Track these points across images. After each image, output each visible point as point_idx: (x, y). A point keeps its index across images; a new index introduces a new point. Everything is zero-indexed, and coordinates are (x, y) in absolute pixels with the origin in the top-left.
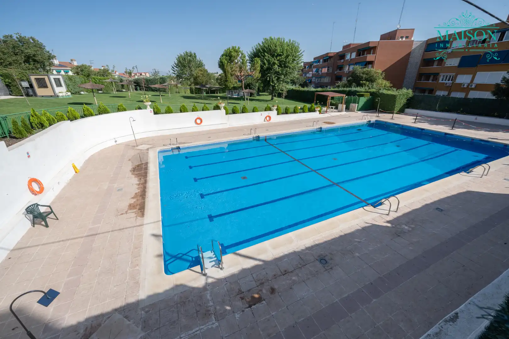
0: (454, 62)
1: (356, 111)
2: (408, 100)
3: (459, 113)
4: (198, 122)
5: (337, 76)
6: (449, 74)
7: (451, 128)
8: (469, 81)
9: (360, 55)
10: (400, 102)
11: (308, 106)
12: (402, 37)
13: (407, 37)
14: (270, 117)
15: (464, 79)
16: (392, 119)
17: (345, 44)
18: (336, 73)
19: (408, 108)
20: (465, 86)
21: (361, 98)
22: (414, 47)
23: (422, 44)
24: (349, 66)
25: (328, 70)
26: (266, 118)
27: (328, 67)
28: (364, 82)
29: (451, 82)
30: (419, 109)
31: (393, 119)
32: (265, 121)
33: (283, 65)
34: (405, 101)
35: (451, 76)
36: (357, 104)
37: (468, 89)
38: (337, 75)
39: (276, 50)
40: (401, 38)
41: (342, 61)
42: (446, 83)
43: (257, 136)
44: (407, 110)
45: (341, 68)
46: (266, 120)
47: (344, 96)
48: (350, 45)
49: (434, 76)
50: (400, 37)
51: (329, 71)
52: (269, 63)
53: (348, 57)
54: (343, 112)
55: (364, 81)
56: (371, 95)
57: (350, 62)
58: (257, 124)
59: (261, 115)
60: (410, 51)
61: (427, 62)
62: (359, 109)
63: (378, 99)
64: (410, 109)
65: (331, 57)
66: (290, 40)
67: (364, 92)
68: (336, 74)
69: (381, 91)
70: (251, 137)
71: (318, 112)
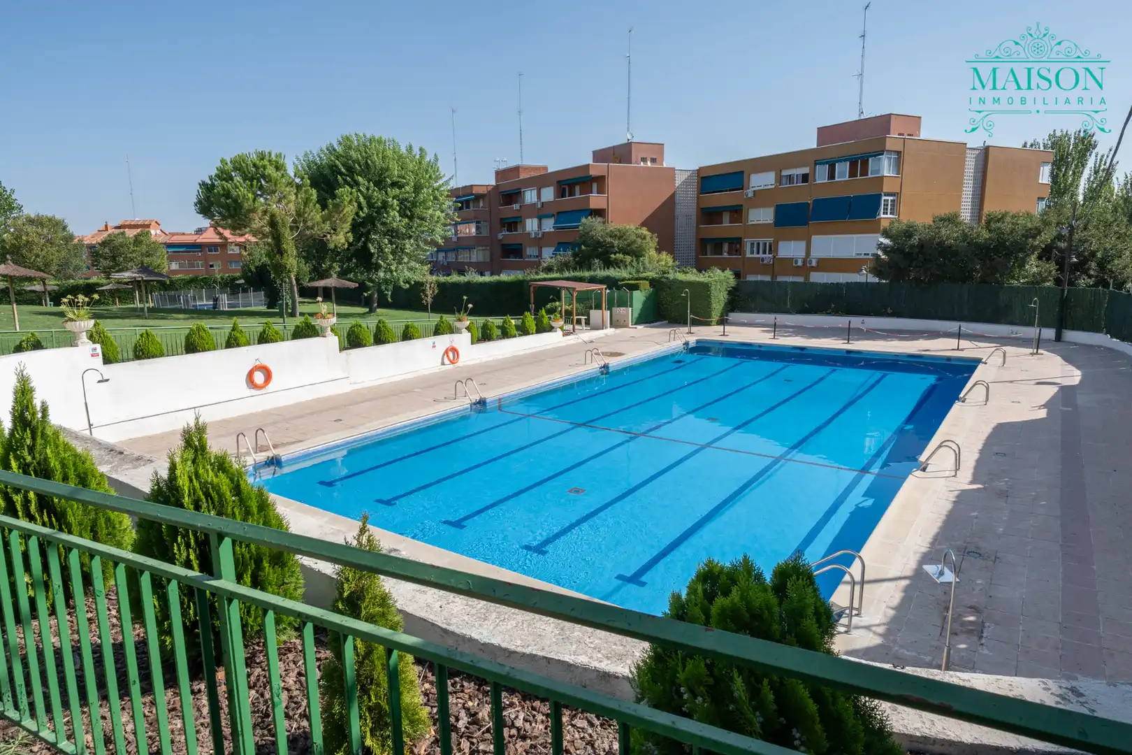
0: (762, 216)
1: (630, 326)
2: (730, 293)
3: (830, 313)
4: (259, 377)
5: (503, 245)
6: (761, 240)
7: (846, 342)
8: (803, 254)
9: (563, 196)
10: (719, 299)
11: (496, 321)
12: (644, 160)
13: (653, 160)
14: (454, 350)
15: (791, 249)
16: (724, 335)
17: (503, 166)
18: (500, 236)
19: (732, 311)
20: (800, 264)
21: (636, 294)
22: (678, 183)
23: (690, 176)
24: (540, 220)
25: (478, 228)
26: (446, 352)
27: (477, 222)
28: (620, 256)
29: (771, 255)
30: (755, 312)
31: (727, 335)
32: (443, 364)
33: (408, 210)
34: (726, 296)
35: (766, 243)
36: (630, 309)
37: (806, 268)
38: (504, 242)
39: (387, 169)
40: (642, 161)
41: (516, 206)
42: (763, 260)
43: (478, 399)
44: (733, 316)
45: (512, 224)
46: (446, 361)
47: (602, 289)
48: (516, 170)
49: (729, 243)
50: (640, 159)
51: (480, 233)
52: (370, 205)
53: (530, 196)
54: (606, 328)
55: (618, 255)
56: (651, 285)
57: (539, 209)
58: (426, 373)
59: (434, 347)
60: (672, 192)
61: (709, 215)
62: (634, 321)
63: (686, 293)
64: (736, 312)
65: (479, 197)
66: (411, 147)
67: (629, 280)
68: (500, 240)
69: (671, 276)
70: (463, 403)
71: (560, 333)
